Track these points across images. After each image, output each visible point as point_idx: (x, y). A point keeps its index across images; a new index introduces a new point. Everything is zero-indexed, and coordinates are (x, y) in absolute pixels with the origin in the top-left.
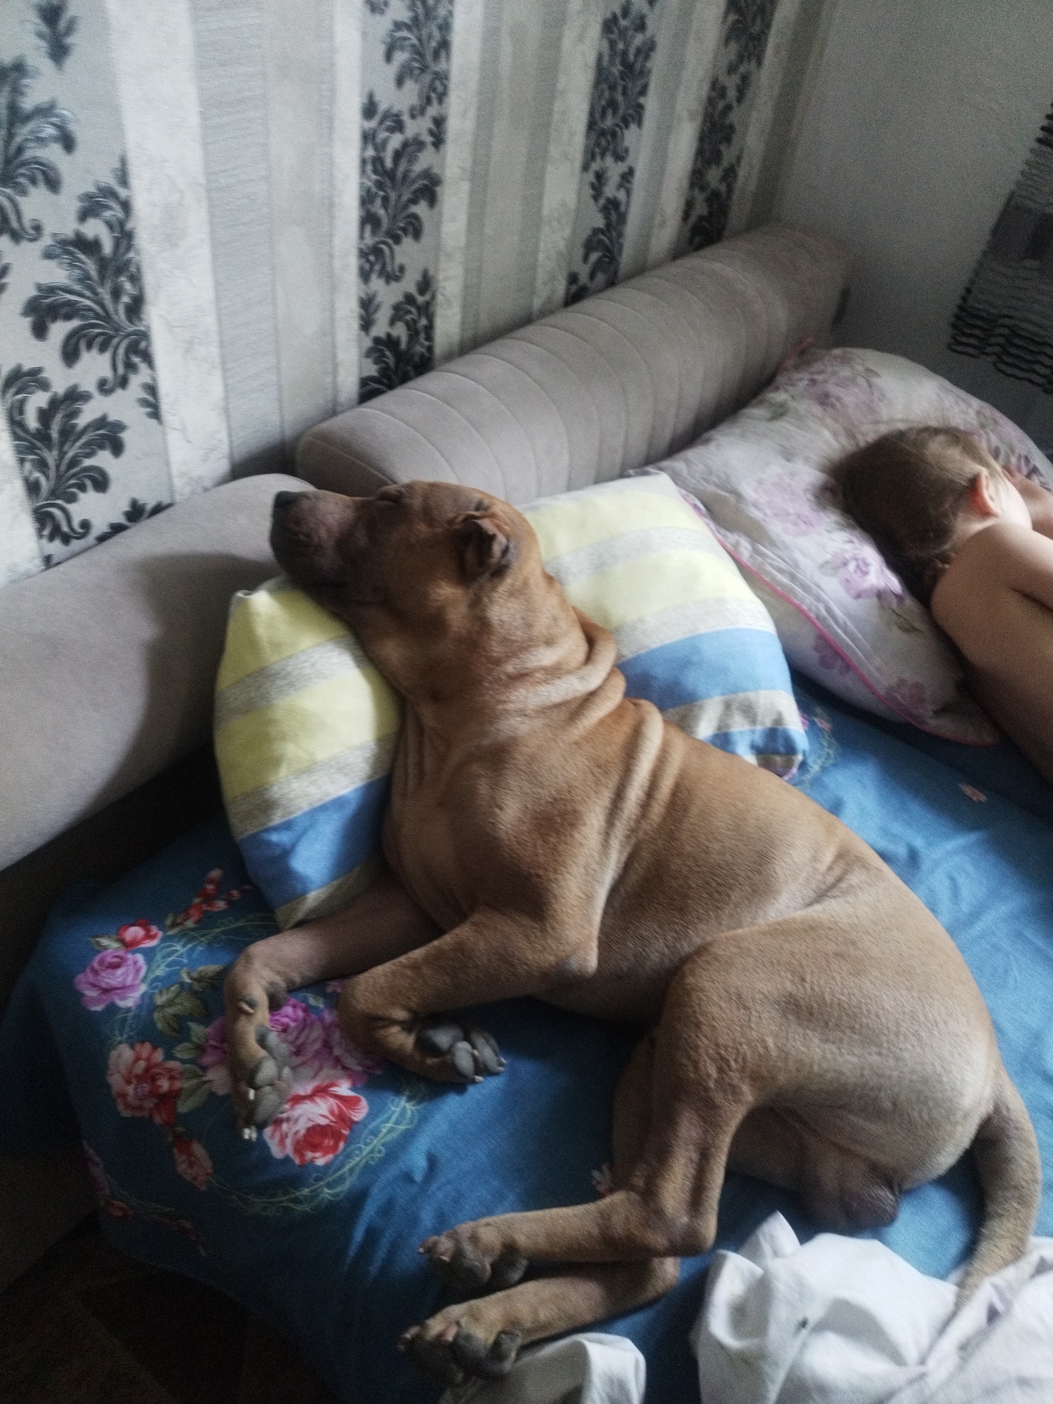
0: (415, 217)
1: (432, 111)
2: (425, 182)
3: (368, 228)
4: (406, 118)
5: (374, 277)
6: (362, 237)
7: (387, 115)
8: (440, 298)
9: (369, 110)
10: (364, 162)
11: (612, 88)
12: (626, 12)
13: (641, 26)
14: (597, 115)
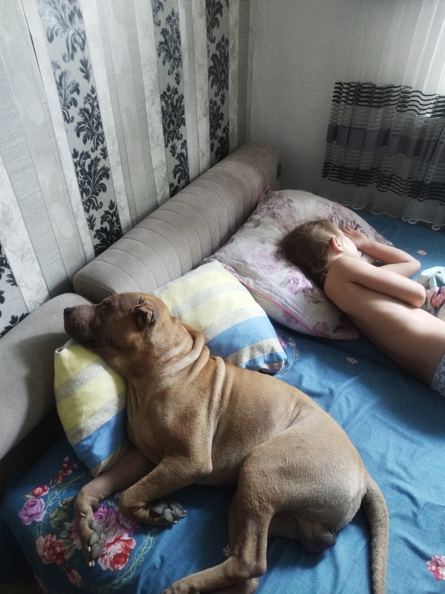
0: (102, 184)
1: (101, 147)
2: (104, 171)
3: (84, 194)
4: (90, 153)
5: (91, 210)
6: (82, 197)
7: (82, 154)
8: (119, 208)
9: (75, 154)
10: (77, 173)
11: (170, 116)
12: (168, 89)
13: (176, 92)
14: (167, 128)
